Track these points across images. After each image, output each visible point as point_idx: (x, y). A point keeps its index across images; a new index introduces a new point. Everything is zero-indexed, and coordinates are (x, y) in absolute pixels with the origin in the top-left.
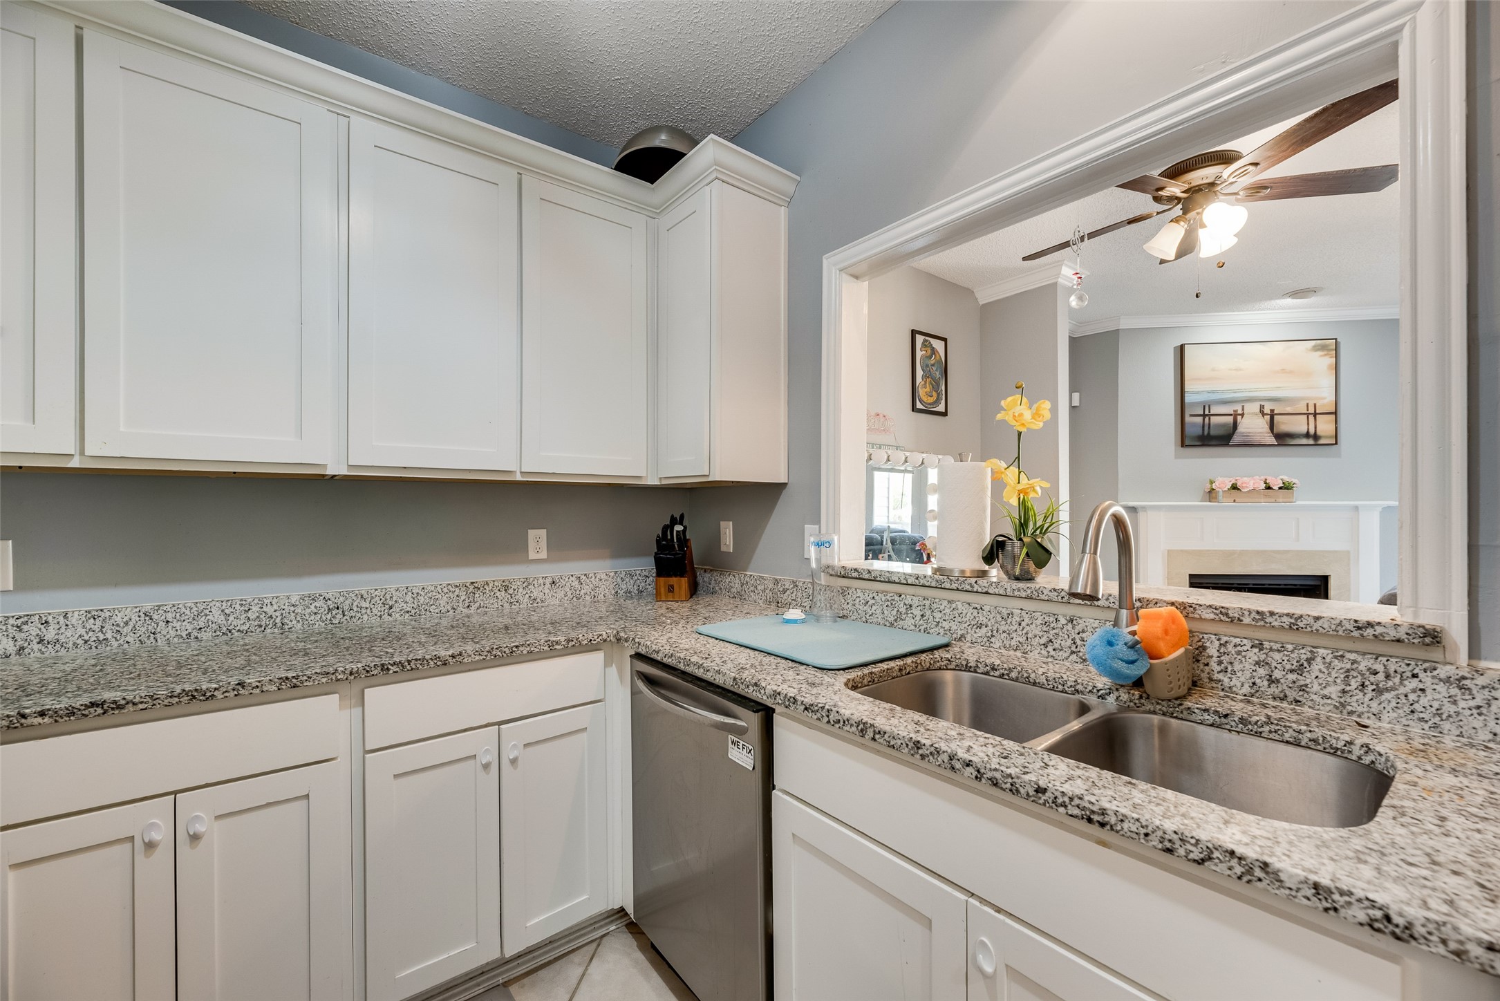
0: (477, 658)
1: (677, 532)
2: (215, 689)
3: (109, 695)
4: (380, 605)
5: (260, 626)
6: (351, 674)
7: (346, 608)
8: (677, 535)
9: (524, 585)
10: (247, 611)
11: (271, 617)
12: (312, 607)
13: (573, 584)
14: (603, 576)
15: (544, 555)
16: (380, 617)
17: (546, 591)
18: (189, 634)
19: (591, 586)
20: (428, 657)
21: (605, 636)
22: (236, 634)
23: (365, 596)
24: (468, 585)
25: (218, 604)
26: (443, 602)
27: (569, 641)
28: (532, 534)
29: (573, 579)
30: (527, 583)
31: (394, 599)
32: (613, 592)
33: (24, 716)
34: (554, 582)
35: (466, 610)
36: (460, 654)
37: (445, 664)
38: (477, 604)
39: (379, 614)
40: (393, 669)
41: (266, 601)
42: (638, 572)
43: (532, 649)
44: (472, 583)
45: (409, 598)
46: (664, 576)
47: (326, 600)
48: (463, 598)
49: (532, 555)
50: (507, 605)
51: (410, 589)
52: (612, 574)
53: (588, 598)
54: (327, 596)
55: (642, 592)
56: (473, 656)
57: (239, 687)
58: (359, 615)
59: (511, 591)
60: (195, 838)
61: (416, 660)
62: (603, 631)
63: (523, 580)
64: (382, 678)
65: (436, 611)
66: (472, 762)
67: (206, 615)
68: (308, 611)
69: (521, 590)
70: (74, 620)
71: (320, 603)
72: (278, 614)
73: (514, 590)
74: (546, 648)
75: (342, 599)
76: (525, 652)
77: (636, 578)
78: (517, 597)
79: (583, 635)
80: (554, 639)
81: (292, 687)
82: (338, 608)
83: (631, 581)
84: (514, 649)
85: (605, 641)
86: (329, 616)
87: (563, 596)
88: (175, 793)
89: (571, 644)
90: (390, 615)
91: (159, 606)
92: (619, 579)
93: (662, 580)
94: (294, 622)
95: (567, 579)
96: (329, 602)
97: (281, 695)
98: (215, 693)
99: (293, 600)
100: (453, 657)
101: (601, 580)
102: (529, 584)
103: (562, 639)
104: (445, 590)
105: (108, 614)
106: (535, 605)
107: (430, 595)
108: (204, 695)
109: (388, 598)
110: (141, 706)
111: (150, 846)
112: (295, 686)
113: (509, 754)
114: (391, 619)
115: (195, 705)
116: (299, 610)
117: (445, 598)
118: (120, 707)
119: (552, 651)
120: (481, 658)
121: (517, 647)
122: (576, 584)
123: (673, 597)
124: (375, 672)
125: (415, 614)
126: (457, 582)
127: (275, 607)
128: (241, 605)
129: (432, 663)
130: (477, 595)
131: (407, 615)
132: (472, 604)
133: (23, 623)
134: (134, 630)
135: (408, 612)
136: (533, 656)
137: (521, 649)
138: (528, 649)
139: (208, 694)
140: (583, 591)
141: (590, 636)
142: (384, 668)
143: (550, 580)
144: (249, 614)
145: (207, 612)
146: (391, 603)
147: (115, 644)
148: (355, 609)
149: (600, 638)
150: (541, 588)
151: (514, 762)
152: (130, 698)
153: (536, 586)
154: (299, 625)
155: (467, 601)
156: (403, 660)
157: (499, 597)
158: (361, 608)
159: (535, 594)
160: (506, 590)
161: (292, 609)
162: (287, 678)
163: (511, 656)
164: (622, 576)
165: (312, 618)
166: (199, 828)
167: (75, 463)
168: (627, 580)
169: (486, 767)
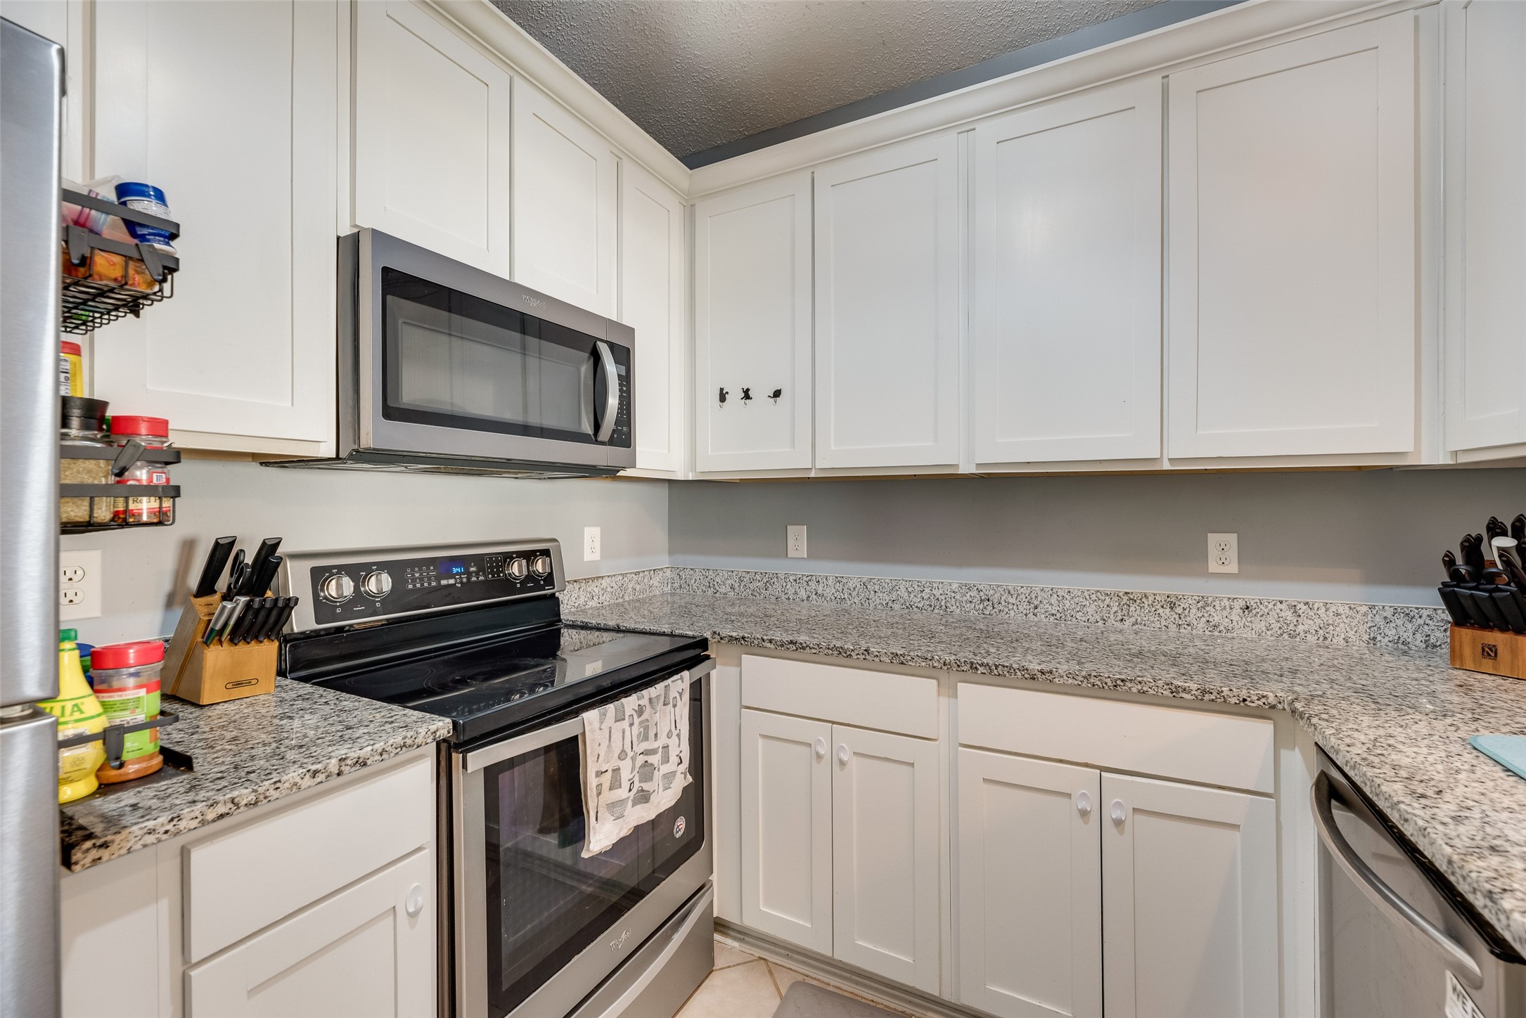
0: (1070, 681)
1: (1499, 549)
2: (852, 650)
3: (802, 638)
4: (1026, 603)
5: (931, 606)
6: (945, 664)
7: (995, 601)
8: (1500, 556)
9: (1199, 605)
10: (922, 592)
11: (938, 599)
12: (968, 595)
13: (1283, 614)
14: (1344, 610)
15: (1233, 568)
16: (1026, 615)
17: (1235, 618)
18: (887, 604)
19: (1318, 621)
20: (1015, 666)
21: (1272, 700)
22: (915, 609)
23: (1012, 592)
24: (1121, 594)
25: (904, 583)
26: (1091, 609)
27: (1204, 692)
28: (1213, 539)
29: (1283, 606)
30: (1204, 603)
31: (1039, 599)
32: (1366, 637)
33: (763, 640)
34: (1247, 608)
35: (1118, 624)
36: (1051, 672)
37: (1034, 679)
38: (1133, 620)
39: (1025, 612)
40: (981, 669)
41: (935, 585)
42: (1425, 613)
43: (1145, 689)
44: (1126, 593)
45: (1054, 600)
46: (1472, 626)
47: (979, 591)
48: (1115, 609)
49: (1213, 567)
50: (1173, 628)
51: (1055, 591)
52: (1364, 609)
53: (1311, 639)
54: (980, 587)
55: (1435, 646)
56: (1065, 677)
57: (865, 653)
58: (1007, 610)
59: (1179, 610)
60: (842, 763)
61: (1004, 666)
62: (1273, 691)
63: (1197, 598)
64: (970, 675)
65: (1083, 619)
66: (1064, 800)
67: (897, 591)
68: (965, 598)
69: (1194, 611)
70: (830, 582)
71: (974, 593)
72: (943, 597)
73: (1184, 609)
74: (1167, 693)
75: (992, 592)
76: (1134, 690)
77: (1421, 621)
78: (1188, 619)
79: (1236, 689)
80: (1180, 684)
81: (899, 663)
82: (988, 600)
83: (1409, 626)
84: (1119, 682)
85: (1273, 707)
86: (981, 606)
87: (1264, 629)
88: (833, 723)
89: (1207, 697)
90: (1035, 615)
91: (871, 579)
92: (1378, 619)
93: (1466, 634)
94: (955, 607)
95: (1270, 606)
96: (981, 594)
97: (891, 667)
98: (852, 654)
99: (954, 587)
100: (1043, 673)
101: (1338, 615)
102: (1207, 605)
103: (1194, 686)
104: (1094, 597)
105: (846, 581)
106: (1216, 633)
107: (1076, 600)
108: (846, 653)
109: (1033, 597)
110: (814, 651)
111: (819, 756)
112: (902, 663)
113: (1112, 813)
114: (1036, 619)
115: (842, 660)
116: (958, 597)
117: (1093, 606)
118: (803, 648)
119: (1174, 698)
120: (1076, 682)
121: (1123, 681)
122: (1288, 614)
123: (1495, 668)
124: (965, 668)
125: (1059, 617)
126: (1108, 590)
127: (941, 591)
128: (918, 586)
129: (1019, 673)
130: (1132, 609)
131: (1052, 618)
132: (1125, 618)
133: (810, 580)
134: (858, 594)
135: (1053, 615)
136: (1144, 697)
137: (1128, 684)
138: (1139, 687)
139: (848, 653)
140: (1300, 628)
141: (1244, 694)
142: (973, 667)
143: (1242, 604)
144: (924, 594)
145: (897, 588)
146: (1036, 603)
147: (849, 603)
148: (1003, 603)
149: (1263, 700)
150: (1225, 613)
151: (1118, 823)
152: (808, 643)
153: (1218, 608)
154: (958, 610)
155: (1119, 614)
156: (991, 663)
157: (1162, 614)
158: (1008, 603)
159: (1217, 619)
160: (1172, 608)
161: (953, 595)
162: (897, 655)
163: (1114, 690)
164: (1389, 613)
165: (968, 605)
166: (845, 758)
168: (1399, 622)
169: (1084, 814)
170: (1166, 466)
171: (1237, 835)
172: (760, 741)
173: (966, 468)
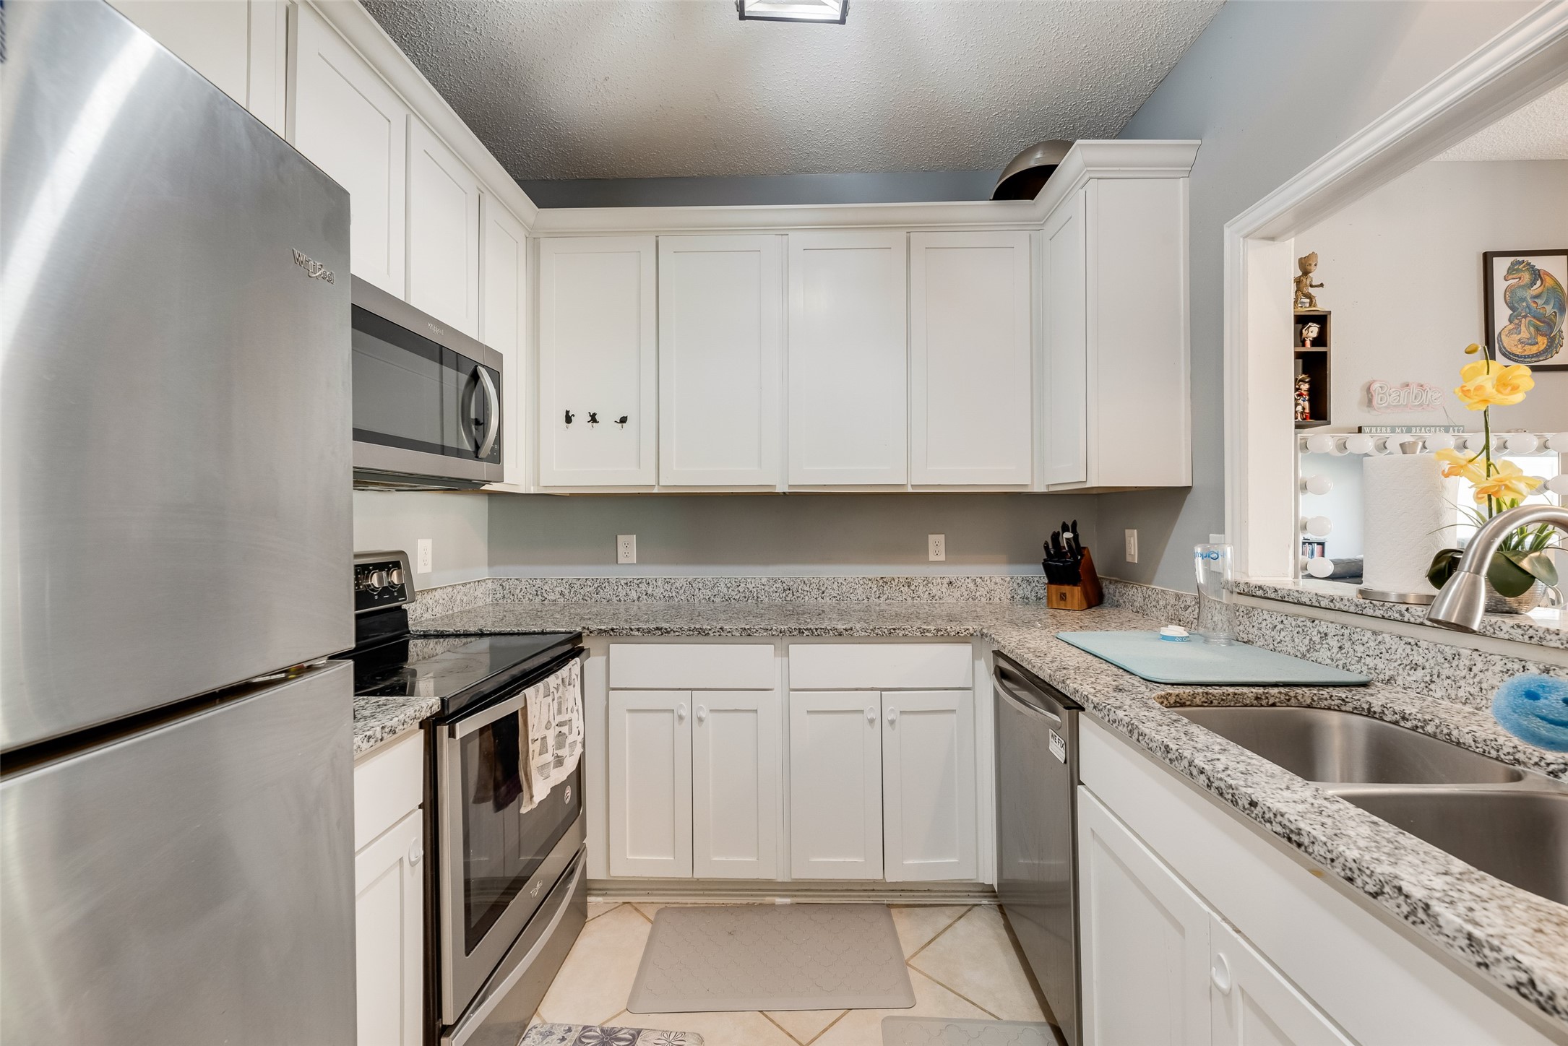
0: (863, 633)
1: (1067, 539)
2: (710, 630)
3: (664, 625)
4: (816, 590)
5: (745, 597)
6: (781, 632)
7: (795, 590)
8: (1067, 543)
9: (924, 583)
10: (738, 586)
11: (751, 591)
12: (774, 587)
13: (969, 585)
14: (999, 580)
15: (942, 557)
16: (816, 599)
17: (944, 590)
18: (709, 598)
19: (987, 588)
20: (829, 628)
21: (971, 631)
22: (733, 601)
23: (806, 582)
24: (878, 579)
25: (724, 580)
26: (859, 591)
27: (938, 630)
28: (932, 538)
29: (969, 581)
30: (927, 582)
31: (825, 586)
32: (1009, 596)
33: (632, 630)
34: (951, 583)
35: (877, 600)
36: (851, 629)
37: (841, 635)
38: (886, 596)
39: (815, 597)
40: (806, 633)
41: (749, 580)
42: (1036, 579)
43: (906, 633)
44: (882, 578)
45: (835, 586)
46: (1056, 584)
47: (782, 583)
48: (875, 589)
49: (932, 557)
50: (909, 599)
51: (836, 579)
52: (1008, 579)
53: (983, 600)
54: (783, 580)
55: (1040, 599)
56: (860, 632)
57: (721, 630)
58: (802, 596)
59: (913, 587)
60: (700, 720)
61: (821, 629)
62: (971, 626)
63: (923, 579)
64: (799, 638)
65: (855, 598)
66: (860, 715)
67: (718, 587)
68: (772, 589)
69: (921, 587)
70: (659, 583)
71: (778, 585)
72: (755, 590)
73: (916, 586)
74: (918, 634)
75: (792, 583)
76: (900, 635)
77: (1034, 584)
78: (918, 593)
79: (953, 628)
80: (925, 627)
81: (747, 635)
82: (789, 590)
83: (1029, 587)
84: (892, 631)
85: (972, 635)
86: (784, 595)
87: (959, 596)
88: (692, 690)
89: (940, 633)
90: (822, 598)
91: (696, 579)
92: (1015, 585)
93: (1054, 587)
94: (764, 597)
95: (963, 581)
96: (784, 585)
97: (742, 639)
98: (710, 632)
99: (764, 581)
100: (847, 631)
101: (996, 584)
102: (929, 583)
103: (933, 628)
104: (861, 582)
105: (673, 581)
106: (934, 601)
107: (850, 585)
108: (704, 632)
109: (821, 585)
110: (677, 634)
111: (681, 718)
112: (749, 635)
113: (888, 716)
114: (823, 601)
115: (701, 638)
116: (766, 589)
117: (861, 588)
118: (668, 632)
119: (923, 637)
120: (867, 634)
121: (894, 629)
122: (971, 585)
123: (1065, 606)
124: (795, 633)
125: (839, 599)
126: (870, 577)
127: (754, 585)
128: (735, 582)
129: (831, 632)
130: (885, 589)
131: (834, 599)
132: (881, 595)
133: (640, 583)
134: (684, 592)
135: (835, 597)
136: (907, 639)
137: (897, 631)
138: (903, 632)
139: (706, 632)
140: (978, 594)
141: (958, 629)
142: (801, 632)
143: (948, 580)
144: (740, 588)
145: (718, 584)
146: (823, 589)
147: (676, 600)
148: (800, 591)
149: (967, 631)
150: (939, 587)
151: (892, 722)
152: (672, 628)
153: (935, 584)
154: (767, 599)
155: (878, 593)
156: (812, 627)
157: (903, 591)
158: (804, 591)
159: (934, 591)
160: (909, 586)
161: (763, 587)
162: (745, 629)
163: (890, 636)
164: (1019, 581)
165: (774, 595)
166: (703, 715)
167: (656, 491)
168: (1024, 586)
169: (871, 721)
170: (910, 490)
171: (954, 716)
172: (627, 715)
173: (781, 488)
